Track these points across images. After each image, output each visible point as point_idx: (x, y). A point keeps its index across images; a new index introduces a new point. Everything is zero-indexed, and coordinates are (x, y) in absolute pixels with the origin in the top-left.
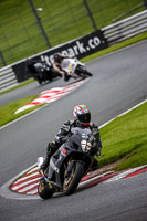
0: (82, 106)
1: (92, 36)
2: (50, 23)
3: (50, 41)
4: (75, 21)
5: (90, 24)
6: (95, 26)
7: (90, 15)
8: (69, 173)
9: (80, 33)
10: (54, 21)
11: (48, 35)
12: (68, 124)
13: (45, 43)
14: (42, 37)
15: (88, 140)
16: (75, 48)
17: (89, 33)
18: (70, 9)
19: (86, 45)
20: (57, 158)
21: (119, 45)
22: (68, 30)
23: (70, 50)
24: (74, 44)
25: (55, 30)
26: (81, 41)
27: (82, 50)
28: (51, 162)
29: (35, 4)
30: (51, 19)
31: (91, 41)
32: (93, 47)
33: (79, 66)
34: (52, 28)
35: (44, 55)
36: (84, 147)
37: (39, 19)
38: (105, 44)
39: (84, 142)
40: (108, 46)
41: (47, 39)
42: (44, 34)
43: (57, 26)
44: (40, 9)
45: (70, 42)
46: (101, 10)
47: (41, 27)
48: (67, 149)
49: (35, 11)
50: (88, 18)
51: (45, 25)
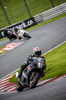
0: (38, 48)
1: (29, 20)
2: (10, 14)
3: (10, 22)
4: (21, 13)
5: (28, 14)
6: (30, 15)
7: (28, 10)
8: (33, 78)
9: (24, 19)
10: (12, 13)
11: (9, 19)
12: (31, 56)
13: (8, 23)
14: (7, 20)
15: (41, 63)
16: (22, 25)
17: (28, 18)
18: (19, 8)
19: (26, 24)
20: (26, 71)
21: (41, 24)
22: (18, 17)
23: (19, 26)
24: (21, 23)
25: (12, 17)
26: (24, 22)
27: (25, 26)
28: (23, 73)
29: (3, 5)
30: (10, 12)
31: (28, 22)
32: (30, 25)
33: (25, 33)
34: (11, 16)
35: (8, 28)
36: (39, 66)
37: (5, 12)
38: (35, 24)
39: (39, 63)
40: (36, 25)
41: (9, 21)
42: (7, 19)
43: (13, 15)
44: (6, 8)
45: (19, 22)
46: (33, 8)
47: (6, 16)
48: (31, 67)
49: (3, 8)
50: (27, 12)
51: (8, 15)
